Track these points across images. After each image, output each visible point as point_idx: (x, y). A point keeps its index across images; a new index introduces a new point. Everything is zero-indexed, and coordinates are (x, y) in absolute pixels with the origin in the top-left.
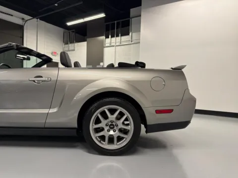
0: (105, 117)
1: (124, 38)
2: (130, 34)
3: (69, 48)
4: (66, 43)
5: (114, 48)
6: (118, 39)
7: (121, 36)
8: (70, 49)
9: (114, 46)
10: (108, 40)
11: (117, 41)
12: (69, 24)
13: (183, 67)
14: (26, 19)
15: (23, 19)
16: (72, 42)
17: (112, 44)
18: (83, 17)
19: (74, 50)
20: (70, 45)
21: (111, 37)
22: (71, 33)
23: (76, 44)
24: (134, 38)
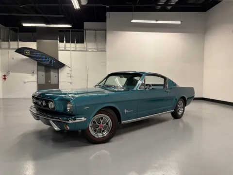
1: (79, 45)
2: (85, 43)
5: (69, 52)
7: (77, 43)
8: (12, 47)
11: (72, 46)
12: (25, 25)
24: (89, 47)
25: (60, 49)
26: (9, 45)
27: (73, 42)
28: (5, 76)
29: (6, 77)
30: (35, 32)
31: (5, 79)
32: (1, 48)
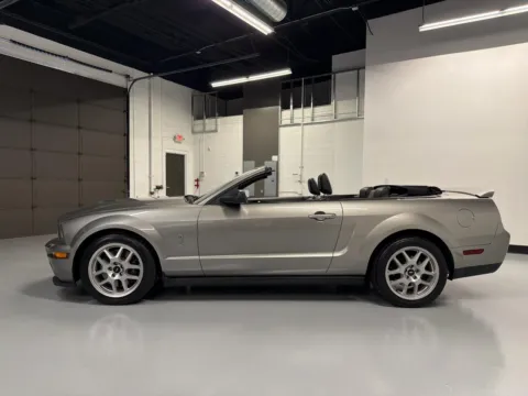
0: (403, 261)
1: (321, 110)
2: (333, 103)
3: (204, 127)
4: (199, 117)
5: (300, 127)
6: (308, 111)
7: (315, 105)
8: (207, 129)
9: (298, 125)
10: (286, 115)
11: (306, 115)
12: (215, 85)
13: (491, 194)
14: (135, 78)
15: (128, 76)
16: (211, 115)
17: (296, 121)
18: (247, 74)
19: (216, 131)
20: (207, 121)
21: (295, 107)
22: (208, 96)
23: (221, 120)
24: (340, 111)
25: (283, 123)
26: (204, 125)
27: (307, 105)
28: (197, 180)
29: (200, 183)
30: (242, 96)
31: (197, 186)
32: (193, 132)
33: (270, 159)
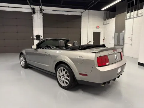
4: (105, 20)
5: (133, 19)
7: (138, 10)
8: (107, 23)
9: (132, 18)
10: (128, 14)
11: (135, 14)
12: (103, 9)
14: (83, 12)
15: (81, 12)
16: (108, 19)
17: (131, 17)
19: (109, 24)
20: (107, 21)
21: (131, 12)
23: (110, 20)
25: (128, 18)
27: (135, 10)
32: (104, 25)
33: (122, 32)
